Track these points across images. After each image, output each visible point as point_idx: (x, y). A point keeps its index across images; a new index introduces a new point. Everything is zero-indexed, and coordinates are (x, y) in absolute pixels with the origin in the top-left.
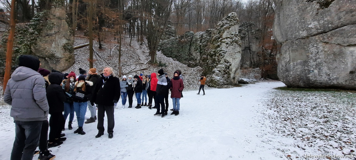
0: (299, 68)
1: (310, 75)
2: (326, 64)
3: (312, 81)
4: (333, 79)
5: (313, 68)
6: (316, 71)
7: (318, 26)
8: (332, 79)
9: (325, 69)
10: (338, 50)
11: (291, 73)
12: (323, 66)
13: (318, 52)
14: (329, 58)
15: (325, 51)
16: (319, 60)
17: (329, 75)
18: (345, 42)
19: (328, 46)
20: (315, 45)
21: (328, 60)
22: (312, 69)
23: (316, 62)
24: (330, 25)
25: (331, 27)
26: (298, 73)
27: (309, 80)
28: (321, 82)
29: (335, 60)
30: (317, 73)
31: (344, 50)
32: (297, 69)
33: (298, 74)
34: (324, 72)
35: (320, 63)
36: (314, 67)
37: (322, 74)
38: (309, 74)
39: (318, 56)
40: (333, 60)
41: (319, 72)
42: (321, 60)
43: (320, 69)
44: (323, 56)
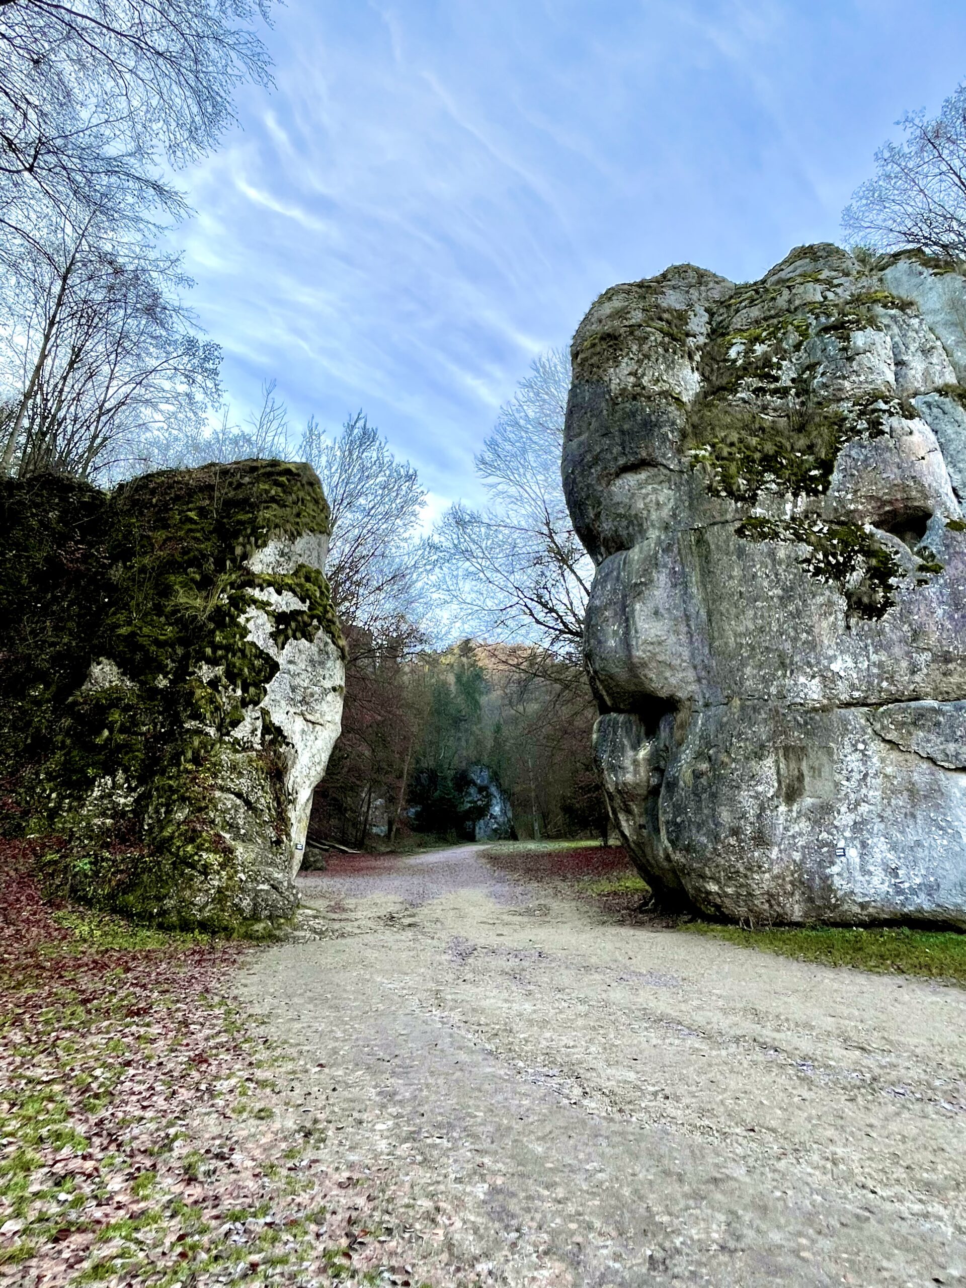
0: (801, 834)
1: (835, 869)
2: (882, 826)
3: (840, 893)
4: (914, 892)
5: (845, 838)
6: (853, 853)
7: (855, 676)
8: (910, 888)
9: (880, 848)
10: (927, 778)
11: (774, 853)
12: (875, 831)
13: (866, 775)
14: (893, 802)
15: (886, 776)
16: (864, 808)
17: (894, 872)
18: (947, 755)
19: (894, 755)
20: (861, 746)
21: (889, 811)
22: (841, 844)
23: (853, 816)
24: (885, 684)
25: (886, 690)
26: (797, 856)
27: (829, 889)
28: (867, 899)
29: (914, 816)
30: (858, 860)
31: (944, 782)
32: (794, 837)
33: (795, 861)
34: (878, 857)
35: (864, 822)
36: (848, 834)
37: (872, 868)
38: (833, 863)
39: (864, 791)
40: (906, 814)
41: (862, 856)
42: (872, 807)
43: (864, 845)
44: (877, 793)
